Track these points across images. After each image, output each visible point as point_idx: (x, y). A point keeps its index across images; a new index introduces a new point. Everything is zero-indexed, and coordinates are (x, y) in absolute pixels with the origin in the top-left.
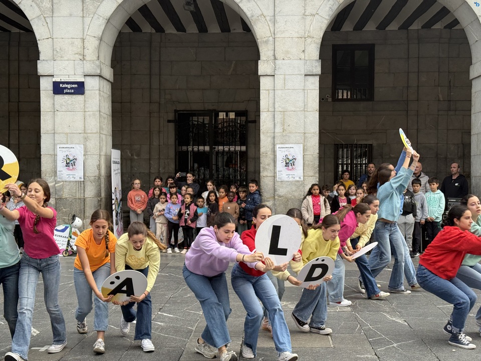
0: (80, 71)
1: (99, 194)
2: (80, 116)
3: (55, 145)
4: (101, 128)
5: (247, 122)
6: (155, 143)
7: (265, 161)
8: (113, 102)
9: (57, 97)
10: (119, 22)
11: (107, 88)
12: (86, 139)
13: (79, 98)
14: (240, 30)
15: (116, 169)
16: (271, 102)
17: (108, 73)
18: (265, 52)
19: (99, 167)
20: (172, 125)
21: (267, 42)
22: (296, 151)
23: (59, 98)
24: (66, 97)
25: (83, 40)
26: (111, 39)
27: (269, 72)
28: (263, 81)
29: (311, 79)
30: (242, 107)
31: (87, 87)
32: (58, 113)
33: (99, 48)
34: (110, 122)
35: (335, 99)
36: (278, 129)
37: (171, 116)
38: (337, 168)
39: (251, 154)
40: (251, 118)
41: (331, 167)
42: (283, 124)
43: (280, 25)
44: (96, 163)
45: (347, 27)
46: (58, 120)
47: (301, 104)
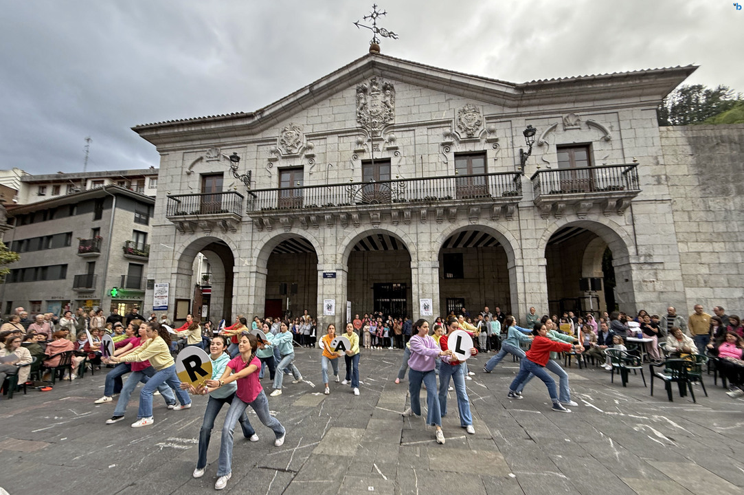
0: (334, 268)
1: (341, 321)
2: (334, 287)
3: (323, 299)
4: (342, 292)
5: (406, 288)
6: (365, 298)
7: (415, 306)
9: (325, 279)
10: (351, 248)
11: (345, 275)
12: (336, 297)
13: (334, 279)
14: (402, 248)
15: (349, 310)
16: (417, 280)
17: (346, 268)
18: (414, 258)
19: (341, 309)
20: (372, 290)
21: (414, 254)
22: (429, 302)
23: (326, 280)
24: (328, 279)
25: (336, 255)
26: (347, 255)
27: (416, 266)
28: (413, 270)
29: (435, 269)
30: (403, 282)
31: (337, 275)
32: (325, 286)
33: (342, 258)
34: (346, 289)
35: (446, 278)
36: (421, 292)
37: (372, 286)
38: (448, 309)
39: (408, 303)
40: (408, 286)
41: (445, 308)
42: (422, 289)
43: (420, 246)
44: (340, 307)
45: (450, 246)
46: (324, 289)
47: (430, 280)
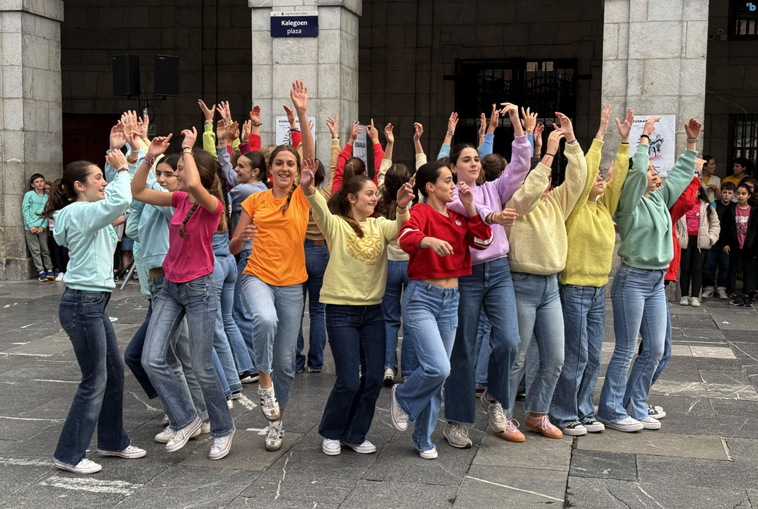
2: (310, 71)
3: (272, 117)
4: (342, 90)
5: (576, 77)
8: (360, 47)
9: (277, 41)
11: (352, 25)
12: (319, 108)
13: (310, 43)
16: (622, 43)
17: (354, 1)
20: (450, 85)
22: (664, 127)
23: (280, 43)
24: (291, 41)
28: (609, 8)
29: (694, 2)
30: (567, 53)
31: (322, 24)
32: (278, 67)
34: (356, 80)
35: (734, 36)
36: (634, 90)
37: (450, 70)
40: (584, 70)
42: (642, 81)
46: (278, 78)
47: (675, 46)
